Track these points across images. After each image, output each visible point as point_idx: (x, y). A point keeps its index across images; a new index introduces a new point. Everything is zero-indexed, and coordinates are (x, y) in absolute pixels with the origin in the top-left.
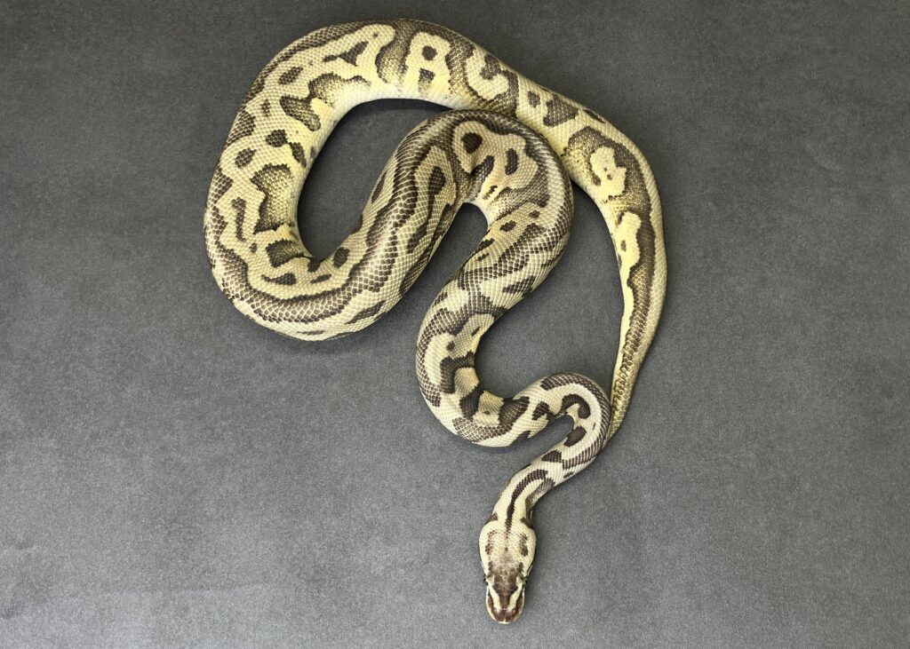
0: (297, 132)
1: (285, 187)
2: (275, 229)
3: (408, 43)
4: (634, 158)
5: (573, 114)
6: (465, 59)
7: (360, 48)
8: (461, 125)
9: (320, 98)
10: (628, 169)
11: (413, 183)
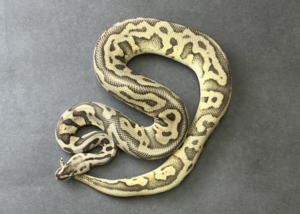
0: (178, 50)
1: (154, 47)
2: (136, 44)
3: (219, 91)
4: (171, 183)
5: (189, 159)
6: (212, 114)
7: (216, 72)
8: (178, 112)
9: (194, 58)
10: (165, 181)
11: (147, 93)
